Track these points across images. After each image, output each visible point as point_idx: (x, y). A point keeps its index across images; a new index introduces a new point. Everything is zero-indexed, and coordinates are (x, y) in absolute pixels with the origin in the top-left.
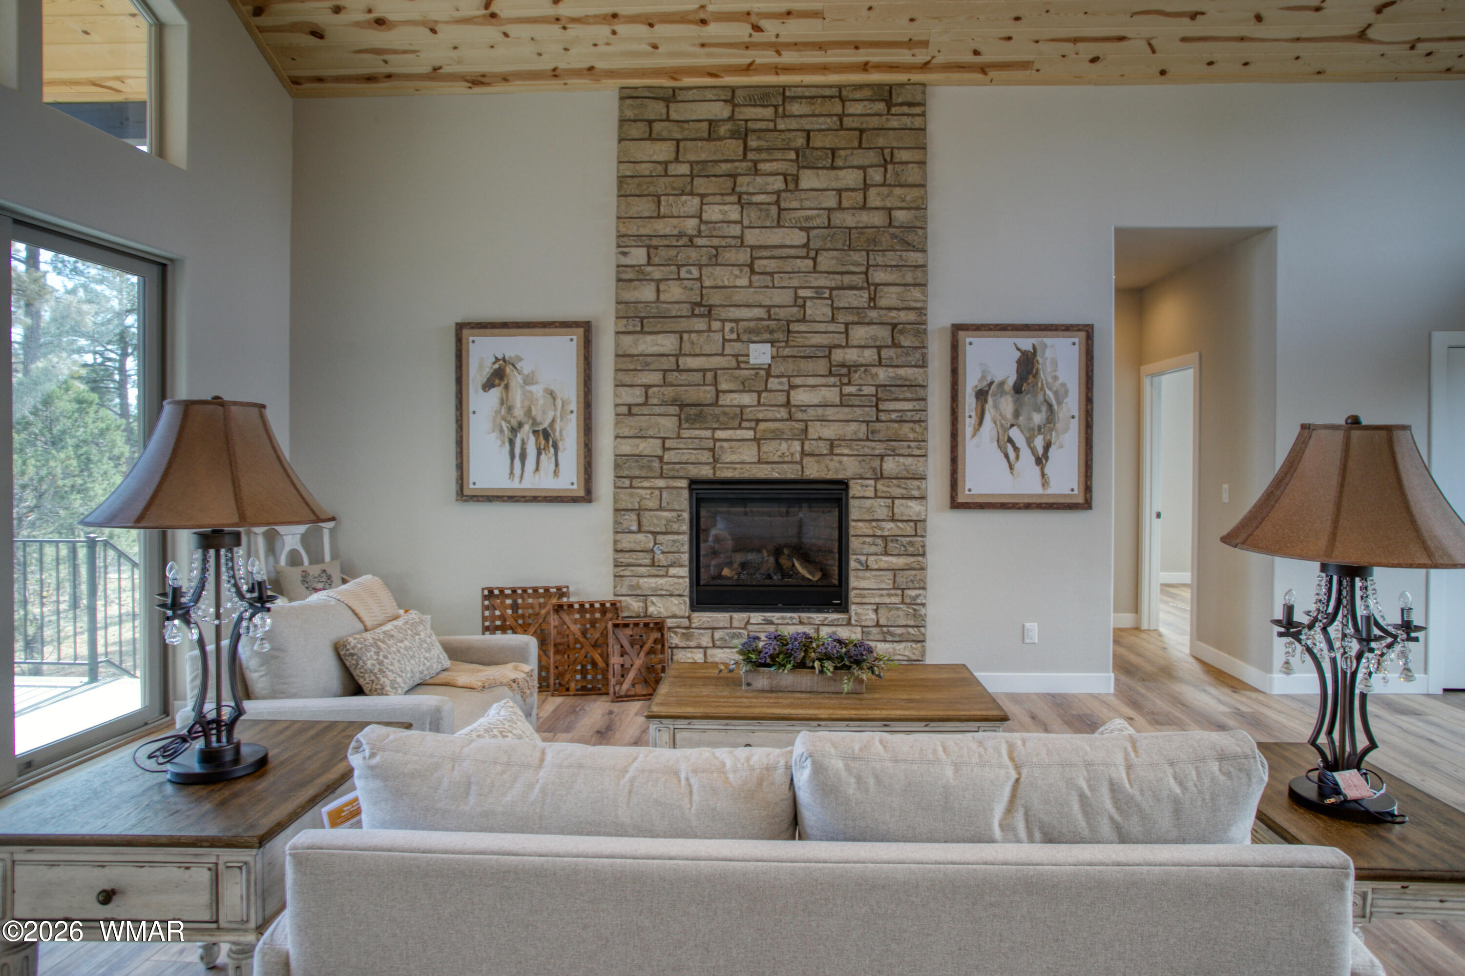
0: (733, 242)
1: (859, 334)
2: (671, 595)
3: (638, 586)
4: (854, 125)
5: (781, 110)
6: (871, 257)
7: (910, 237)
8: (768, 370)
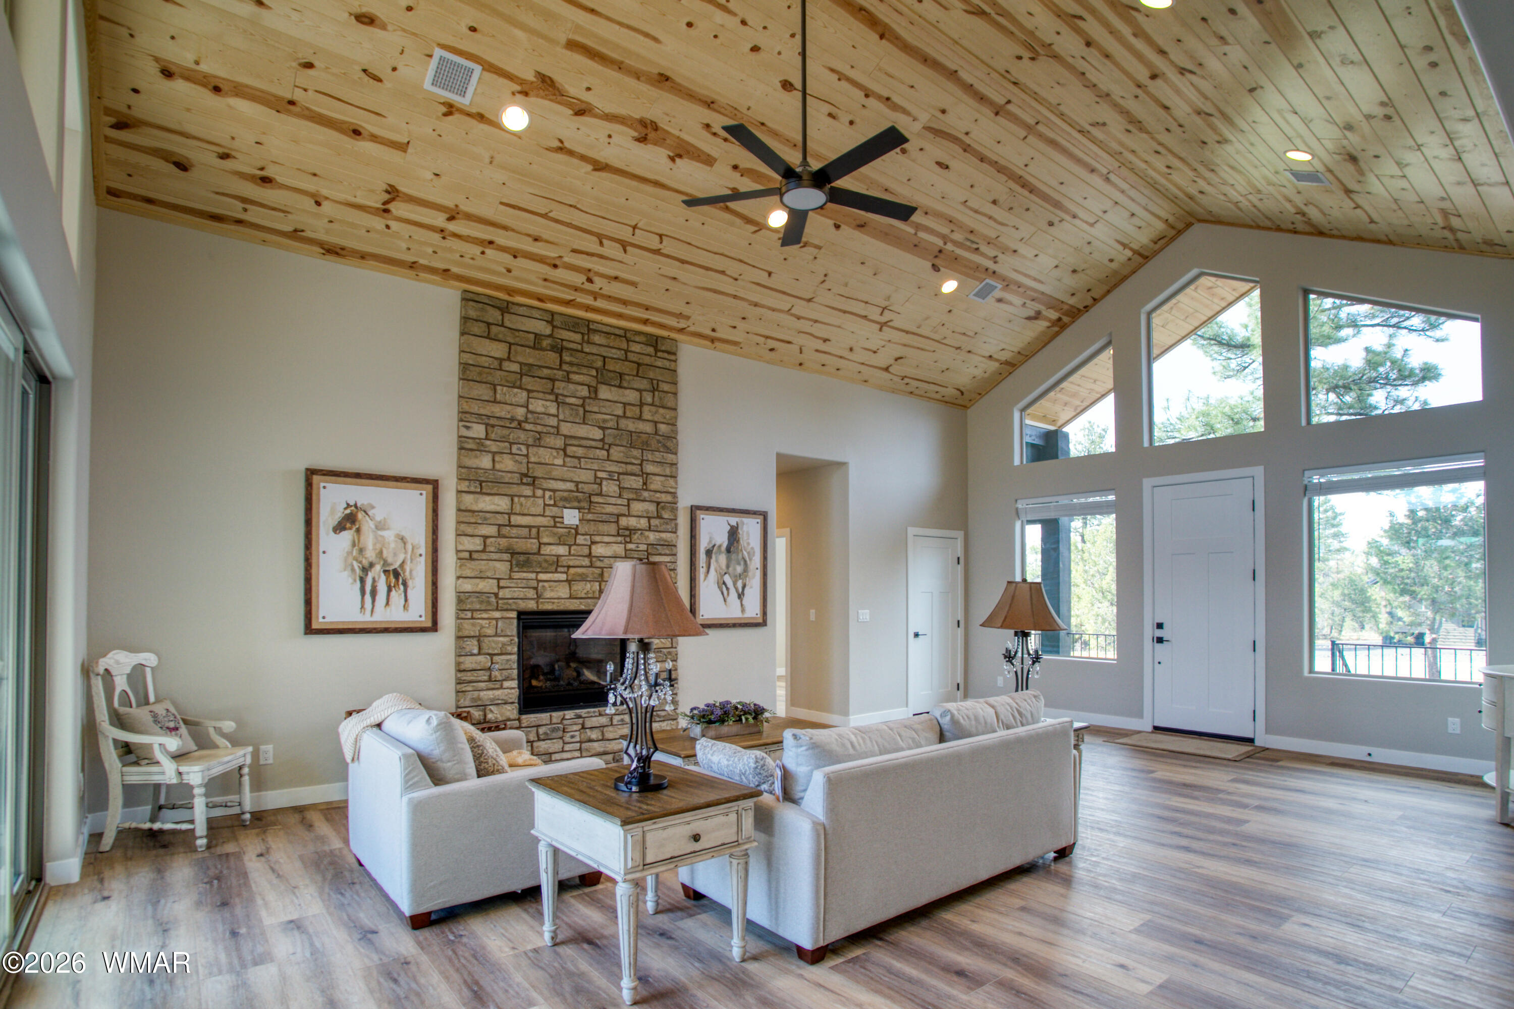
0: (552, 430)
1: (637, 507)
2: (505, 703)
3: (479, 699)
4: (635, 359)
5: (586, 337)
6: (645, 454)
7: (669, 444)
8: (576, 528)
